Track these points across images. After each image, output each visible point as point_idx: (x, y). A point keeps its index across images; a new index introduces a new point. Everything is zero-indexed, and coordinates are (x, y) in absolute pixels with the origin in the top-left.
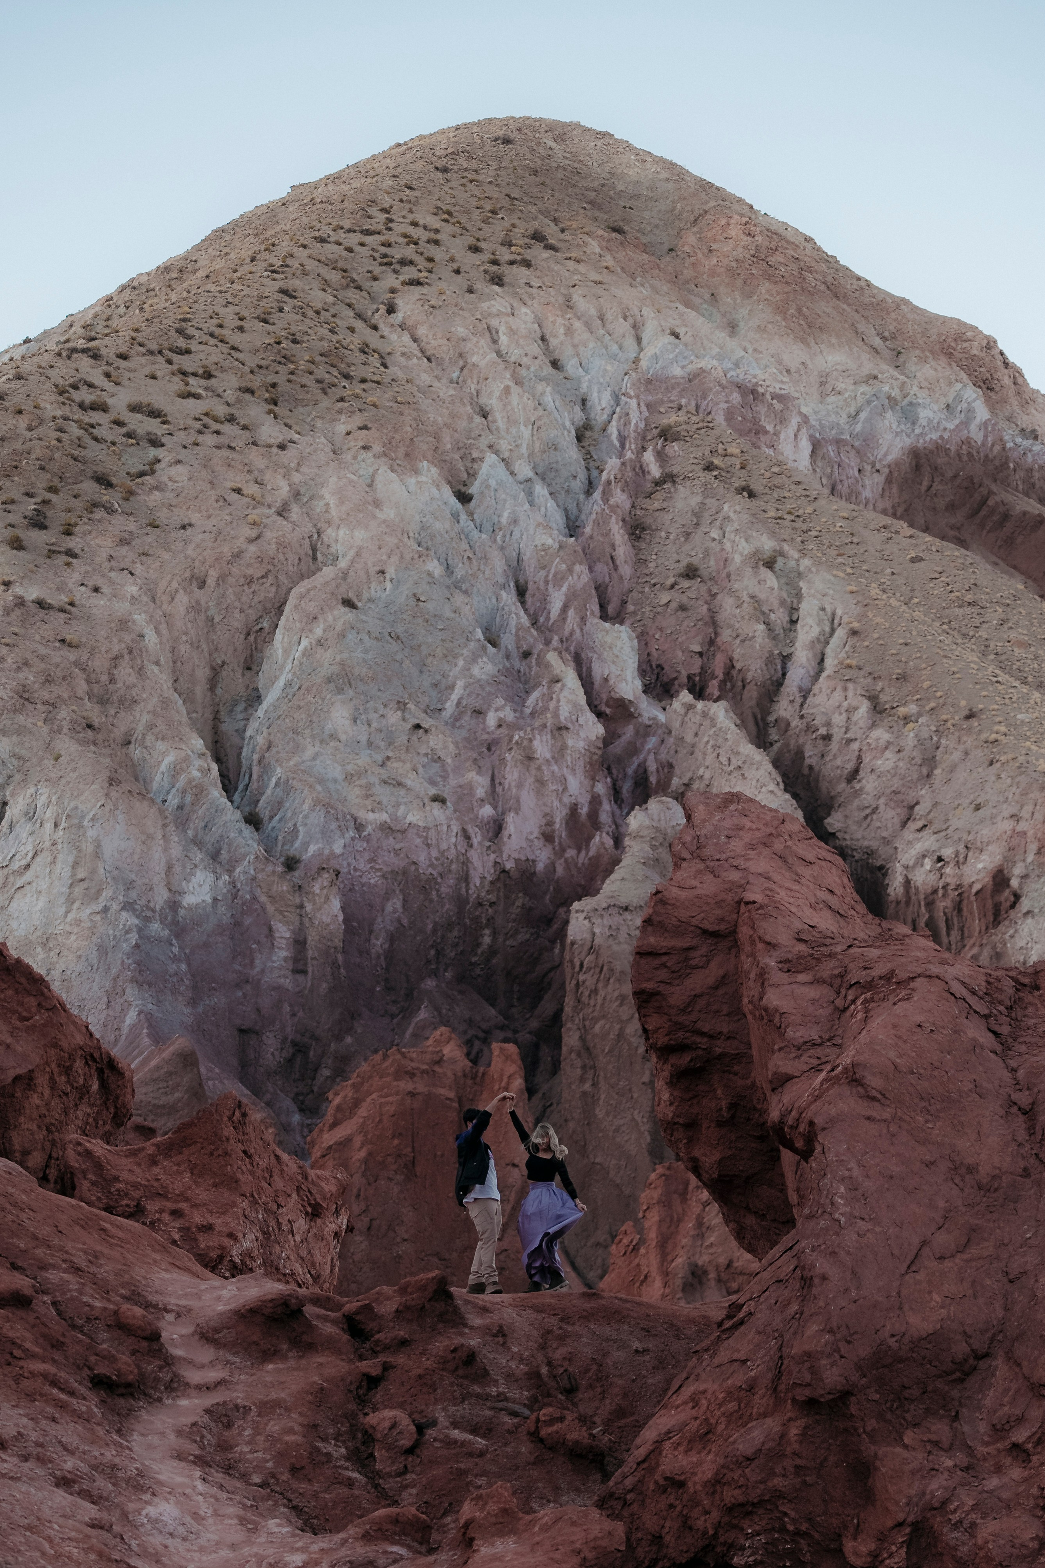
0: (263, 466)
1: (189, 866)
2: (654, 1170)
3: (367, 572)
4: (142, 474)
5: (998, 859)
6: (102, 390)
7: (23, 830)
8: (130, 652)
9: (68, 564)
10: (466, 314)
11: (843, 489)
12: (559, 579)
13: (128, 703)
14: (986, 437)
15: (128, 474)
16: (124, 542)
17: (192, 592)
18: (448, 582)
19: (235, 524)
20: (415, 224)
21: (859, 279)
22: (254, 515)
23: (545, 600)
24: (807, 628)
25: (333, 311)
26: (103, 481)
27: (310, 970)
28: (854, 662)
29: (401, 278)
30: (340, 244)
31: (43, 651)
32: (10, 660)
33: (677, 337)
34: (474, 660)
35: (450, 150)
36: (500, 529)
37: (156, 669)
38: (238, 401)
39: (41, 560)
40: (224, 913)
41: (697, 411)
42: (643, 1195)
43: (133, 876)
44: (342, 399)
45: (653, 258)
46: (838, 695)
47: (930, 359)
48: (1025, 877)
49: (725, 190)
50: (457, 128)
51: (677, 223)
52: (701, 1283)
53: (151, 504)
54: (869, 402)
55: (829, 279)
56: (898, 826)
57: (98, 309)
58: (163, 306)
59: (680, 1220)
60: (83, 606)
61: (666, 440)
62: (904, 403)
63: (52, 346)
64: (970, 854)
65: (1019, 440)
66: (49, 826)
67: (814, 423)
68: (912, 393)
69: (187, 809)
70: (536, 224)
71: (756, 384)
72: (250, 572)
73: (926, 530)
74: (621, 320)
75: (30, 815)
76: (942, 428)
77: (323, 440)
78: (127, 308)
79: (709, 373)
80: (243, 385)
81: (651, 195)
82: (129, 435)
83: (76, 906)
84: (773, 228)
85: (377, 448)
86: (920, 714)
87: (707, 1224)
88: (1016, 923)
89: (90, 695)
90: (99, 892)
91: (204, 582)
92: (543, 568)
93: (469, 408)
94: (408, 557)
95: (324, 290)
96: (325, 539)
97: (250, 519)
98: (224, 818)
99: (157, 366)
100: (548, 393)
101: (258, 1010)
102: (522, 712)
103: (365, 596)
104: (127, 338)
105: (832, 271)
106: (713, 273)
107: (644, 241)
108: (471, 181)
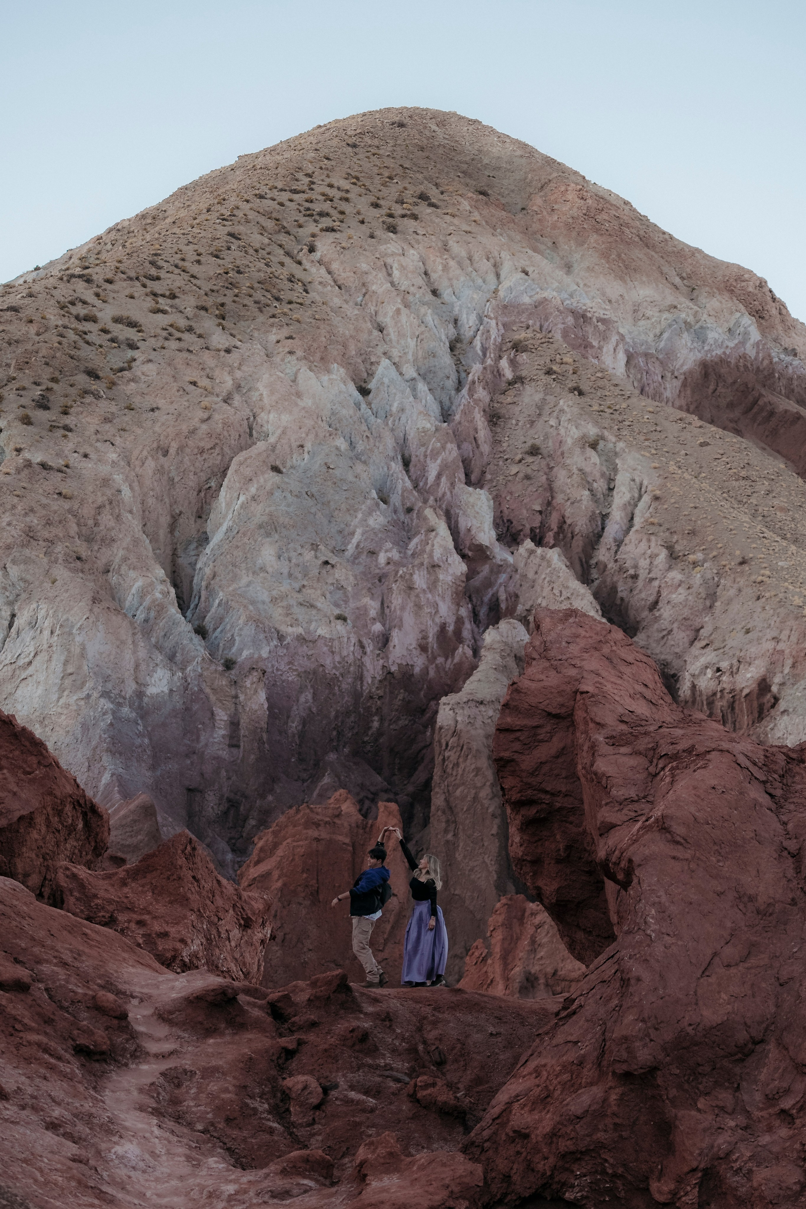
0: (213, 365)
1: (152, 665)
2: (499, 901)
3: (290, 446)
4: (122, 370)
5: (762, 671)
6: (93, 306)
7: (27, 635)
8: (111, 503)
9: (65, 436)
10: (367, 253)
11: (650, 390)
12: (435, 454)
13: (109, 541)
14: (758, 353)
15: (111, 369)
16: (107, 420)
17: (158, 459)
18: (351, 454)
19: (191, 408)
20: (331, 186)
21: (664, 233)
22: (206, 402)
23: (424, 469)
24: (621, 494)
25: (268, 250)
26: (93, 374)
27: (242, 744)
28: (656, 521)
29: (320, 226)
30: (274, 200)
31: (44, 501)
32: (19, 508)
33: (527, 274)
34: (370, 514)
35: (358, 131)
36: (391, 415)
37: (130, 516)
38: (195, 316)
39: (44, 433)
40: (178, 701)
41: (541, 329)
42: (491, 919)
43: (109, 672)
44: (274, 316)
45: (509, 215)
46: (643, 545)
47: (717, 295)
48: (783, 684)
49: (564, 165)
50: (364, 115)
51: (528, 189)
52: (533, 987)
53: (128, 393)
54: (670, 326)
55: (642, 233)
56: (687, 645)
57: (91, 245)
58: (140, 244)
59: (518, 939)
60: (76, 468)
61: (517, 351)
62: (697, 327)
63: (56, 272)
64: (741, 666)
65: (782, 356)
66: (46, 633)
67: (628, 340)
68: (703, 319)
69: (151, 622)
70: (422, 188)
71: (586, 310)
72: (202, 444)
73: (712, 422)
74: (485, 261)
75: (33, 624)
76: (725, 345)
77: (259, 346)
78: (113, 245)
79: (550, 301)
80: (199, 304)
81: (509, 167)
82: (113, 340)
83: (66, 693)
84: (600, 194)
85: (300, 353)
86: (705, 561)
87: (538, 942)
88: (775, 719)
89: (80, 535)
90: (83, 684)
91: (167, 451)
92: (423, 445)
93: (369, 324)
94: (321, 435)
95: (262, 234)
96: (259, 421)
97: (203, 404)
98: (179, 629)
99: (135, 289)
100: (429, 315)
101: (202, 775)
102: (405, 553)
103: (289, 464)
104: (113, 268)
105: (644, 227)
106: (554, 227)
107: (503, 202)
108: (374, 155)
